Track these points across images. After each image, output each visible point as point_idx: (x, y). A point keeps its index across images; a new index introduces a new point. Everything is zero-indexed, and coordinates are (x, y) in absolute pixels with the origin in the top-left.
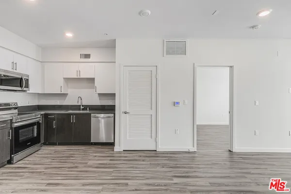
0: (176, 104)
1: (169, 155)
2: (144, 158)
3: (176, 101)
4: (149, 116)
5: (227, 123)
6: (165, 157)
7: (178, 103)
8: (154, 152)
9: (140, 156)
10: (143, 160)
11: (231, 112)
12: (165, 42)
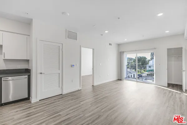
0: (72, 66)
1: (70, 94)
2: (58, 100)
3: (73, 64)
4: (58, 74)
5: (91, 74)
6: (69, 95)
7: (74, 65)
8: (61, 95)
9: (55, 100)
10: (59, 101)
11: (93, 69)
12: (67, 31)
